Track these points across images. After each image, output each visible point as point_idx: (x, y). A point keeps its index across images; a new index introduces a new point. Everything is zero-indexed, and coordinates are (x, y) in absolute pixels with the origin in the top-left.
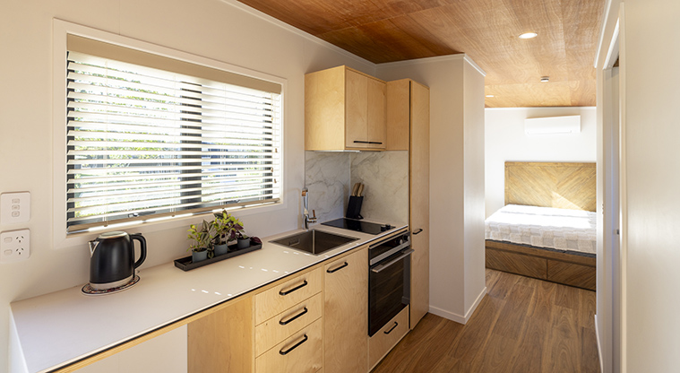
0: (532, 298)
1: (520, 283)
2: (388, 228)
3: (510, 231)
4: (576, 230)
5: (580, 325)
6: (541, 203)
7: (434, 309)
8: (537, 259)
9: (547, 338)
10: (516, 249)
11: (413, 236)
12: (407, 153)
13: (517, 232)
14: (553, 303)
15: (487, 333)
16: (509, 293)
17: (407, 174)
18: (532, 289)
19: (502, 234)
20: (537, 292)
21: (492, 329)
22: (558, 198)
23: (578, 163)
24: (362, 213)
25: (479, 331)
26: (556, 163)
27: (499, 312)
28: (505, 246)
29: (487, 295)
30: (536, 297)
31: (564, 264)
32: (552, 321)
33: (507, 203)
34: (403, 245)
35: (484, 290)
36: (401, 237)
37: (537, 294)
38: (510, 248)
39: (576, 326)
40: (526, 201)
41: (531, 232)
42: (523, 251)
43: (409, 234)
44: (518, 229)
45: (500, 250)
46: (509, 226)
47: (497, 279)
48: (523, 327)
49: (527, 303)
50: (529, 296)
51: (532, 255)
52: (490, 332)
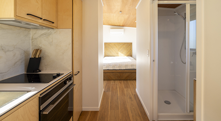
0: (118, 88)
1: (113, 83)
2: (58, 75)
3: (109, 65)
4: (126, 62)
5: (133, 94)
6: (114, 55)
7: (85, 108)
8: (117, 73)
9: (127, 104)
10: (111, 71)
11: (75, 76)
12: (71, 30)
13: (111, 65)
14: (124, 88)
15: (108, 112)
16: (111, 89)
17: (71, 42)
18: (117, 84)
19: (107, 67)
20: (119, 85)
21: (109, 108)
22: (120, 53)
23: (123, 43)
24: (40, 68)
25: (105, 112)
26: (118, 43)
27: (110, 98)
28: (108, 71)
29: (104, 92)
30: (119, 88)
31: (124, 74)
32: (126, 95)
33: (105, 56)
34: (68, 83)
35: (103, 90)
36: (67, 79)
37: (119, 86)
38: (109, 71)
39: (132, 94)
40: (110, 55)
41: (115, 65)
42: (113, 72)
43: (72, 76)
44: (112, 65)
45: (106, 73)
46: (109, 64)
47: (106, 83)
48: (119, 102)
49: (117, 91)
50: (117, 88)
51: (116, 73)
52: (109, 111)
